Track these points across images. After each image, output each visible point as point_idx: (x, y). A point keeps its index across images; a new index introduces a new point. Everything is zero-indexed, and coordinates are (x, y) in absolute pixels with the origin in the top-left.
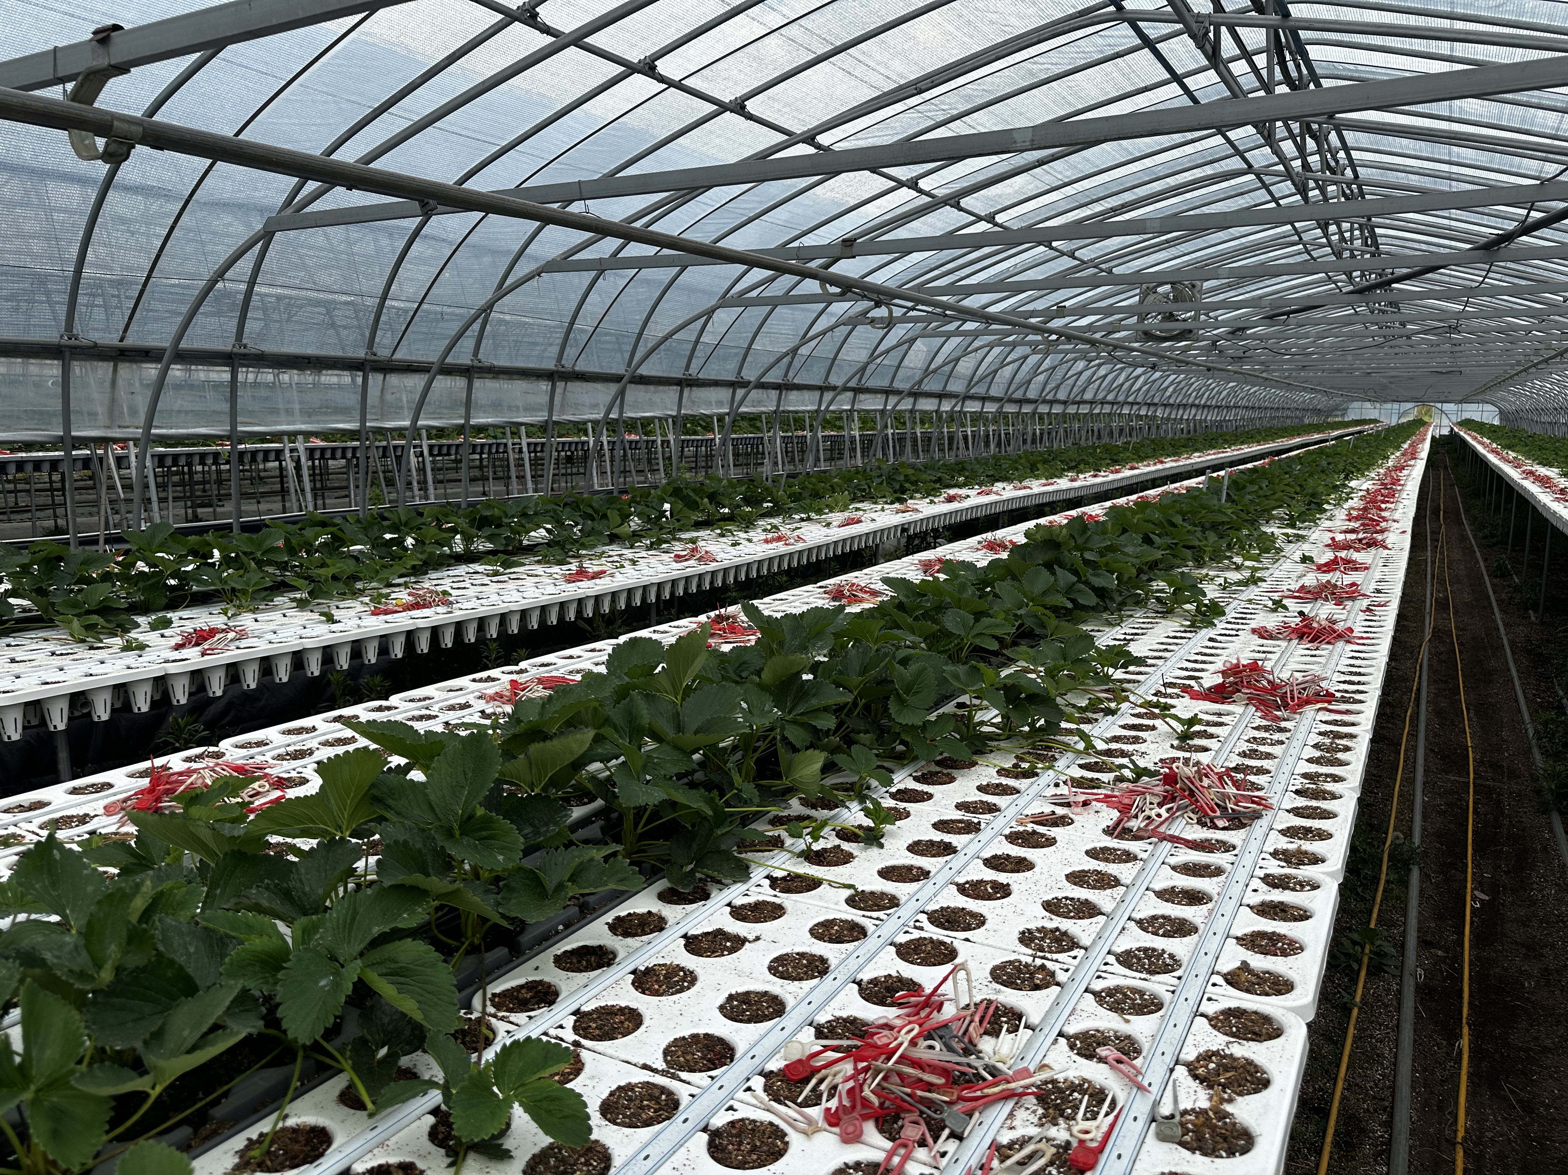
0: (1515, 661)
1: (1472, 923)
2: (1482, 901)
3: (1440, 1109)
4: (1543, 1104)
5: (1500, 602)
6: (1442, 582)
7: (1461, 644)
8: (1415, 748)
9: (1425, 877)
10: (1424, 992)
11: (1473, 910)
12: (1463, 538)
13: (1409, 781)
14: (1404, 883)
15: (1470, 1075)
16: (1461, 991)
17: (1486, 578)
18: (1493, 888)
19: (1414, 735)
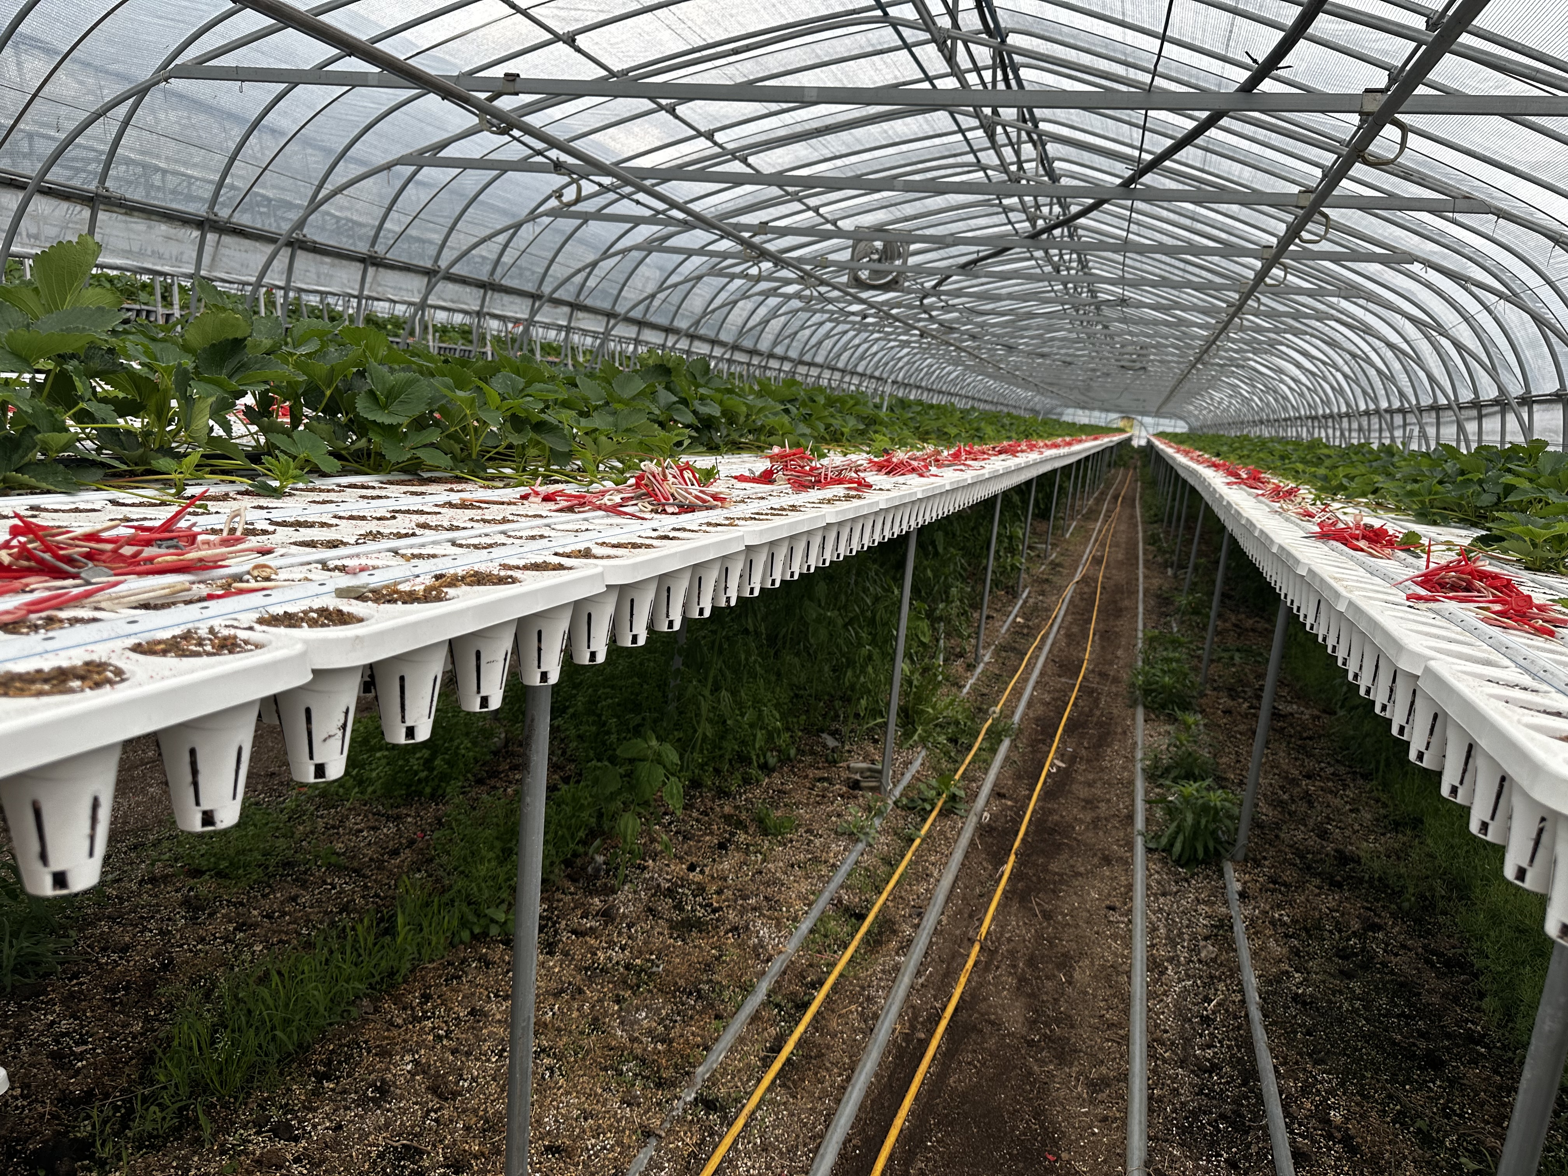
0: (1144, 602)
1: (1045, 782)
2: (1059, 768)
3: (971, 916)
4: (1062, 913)
5: (1146, 561)
6: (1103, 545)
7: (1103, 588)
8: (1037, 657)
9: (1014, 747)
10: (984, 830)
11: (1049, 774)
12: (1133, 516)
13: (1024, 680)
14: (994, 751)
15: (1005, 892)
16: (1017, 831)
17: (1141, 545)
18: (1072, 760)
19: (1039, 648)
